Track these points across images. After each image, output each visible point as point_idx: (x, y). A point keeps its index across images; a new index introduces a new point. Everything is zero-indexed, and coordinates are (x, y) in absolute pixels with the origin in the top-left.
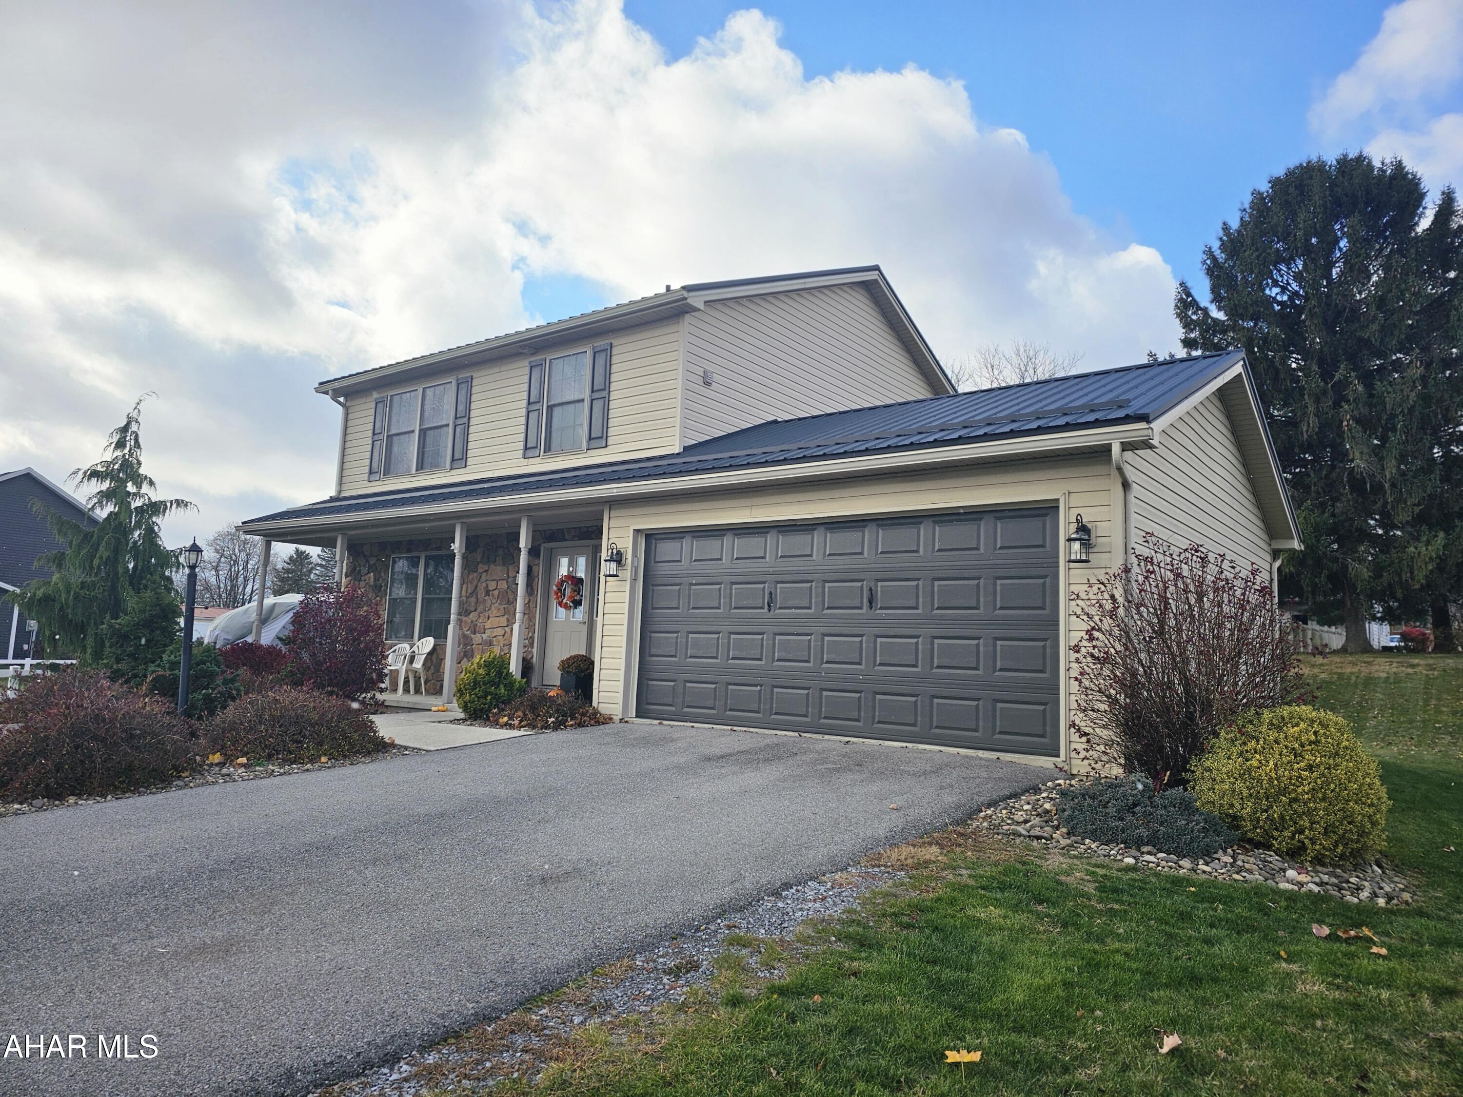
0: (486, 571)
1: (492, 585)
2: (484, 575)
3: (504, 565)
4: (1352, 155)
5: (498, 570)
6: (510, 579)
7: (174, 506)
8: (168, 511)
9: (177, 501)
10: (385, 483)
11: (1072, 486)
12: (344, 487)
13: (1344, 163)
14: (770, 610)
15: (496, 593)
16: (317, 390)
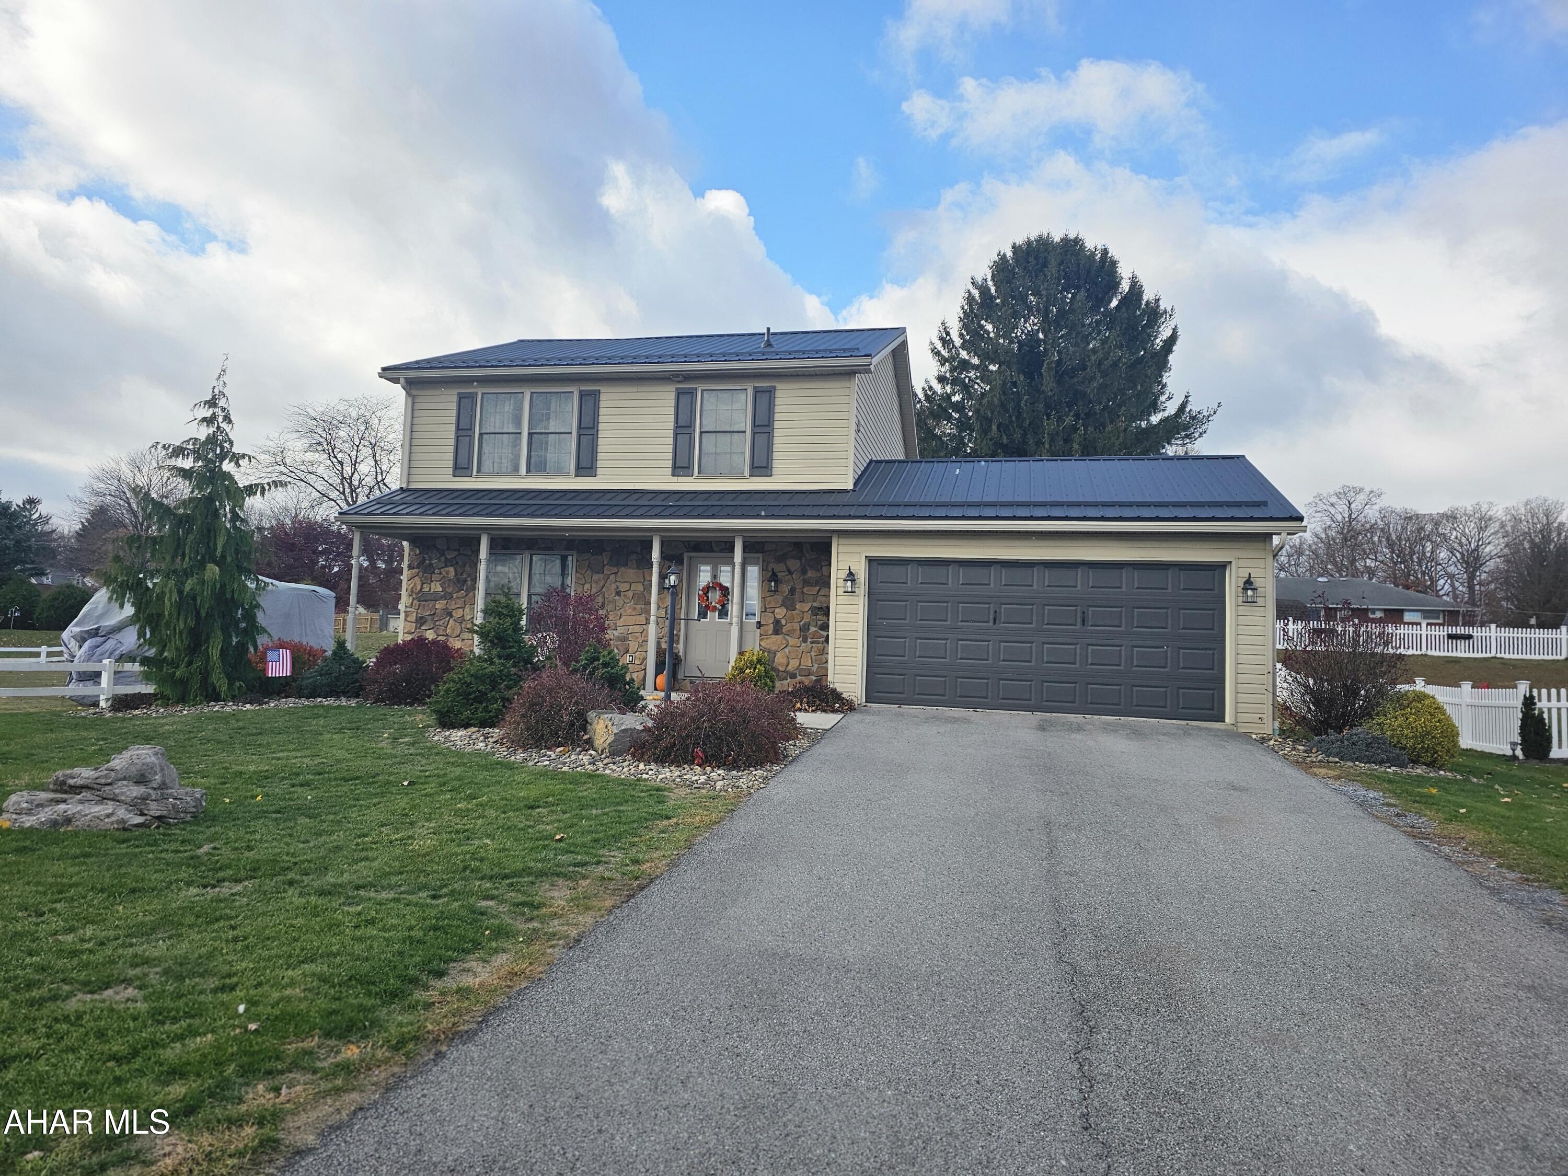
0: (616, 573)
1: (624, 587)
2: (612, 577)
3: (638, 568)
4: (1072, 236)
5: (630, 573)
6: (646, 583)
7: (272, 488)
8: (266, 492)
9: (274, 482)
10: (478, 480)
11: (1238, 553)
12: (413, 478)
13: (1065, 240)
14: (995, 623)
15: (630, 594)
16: (381, 376)
